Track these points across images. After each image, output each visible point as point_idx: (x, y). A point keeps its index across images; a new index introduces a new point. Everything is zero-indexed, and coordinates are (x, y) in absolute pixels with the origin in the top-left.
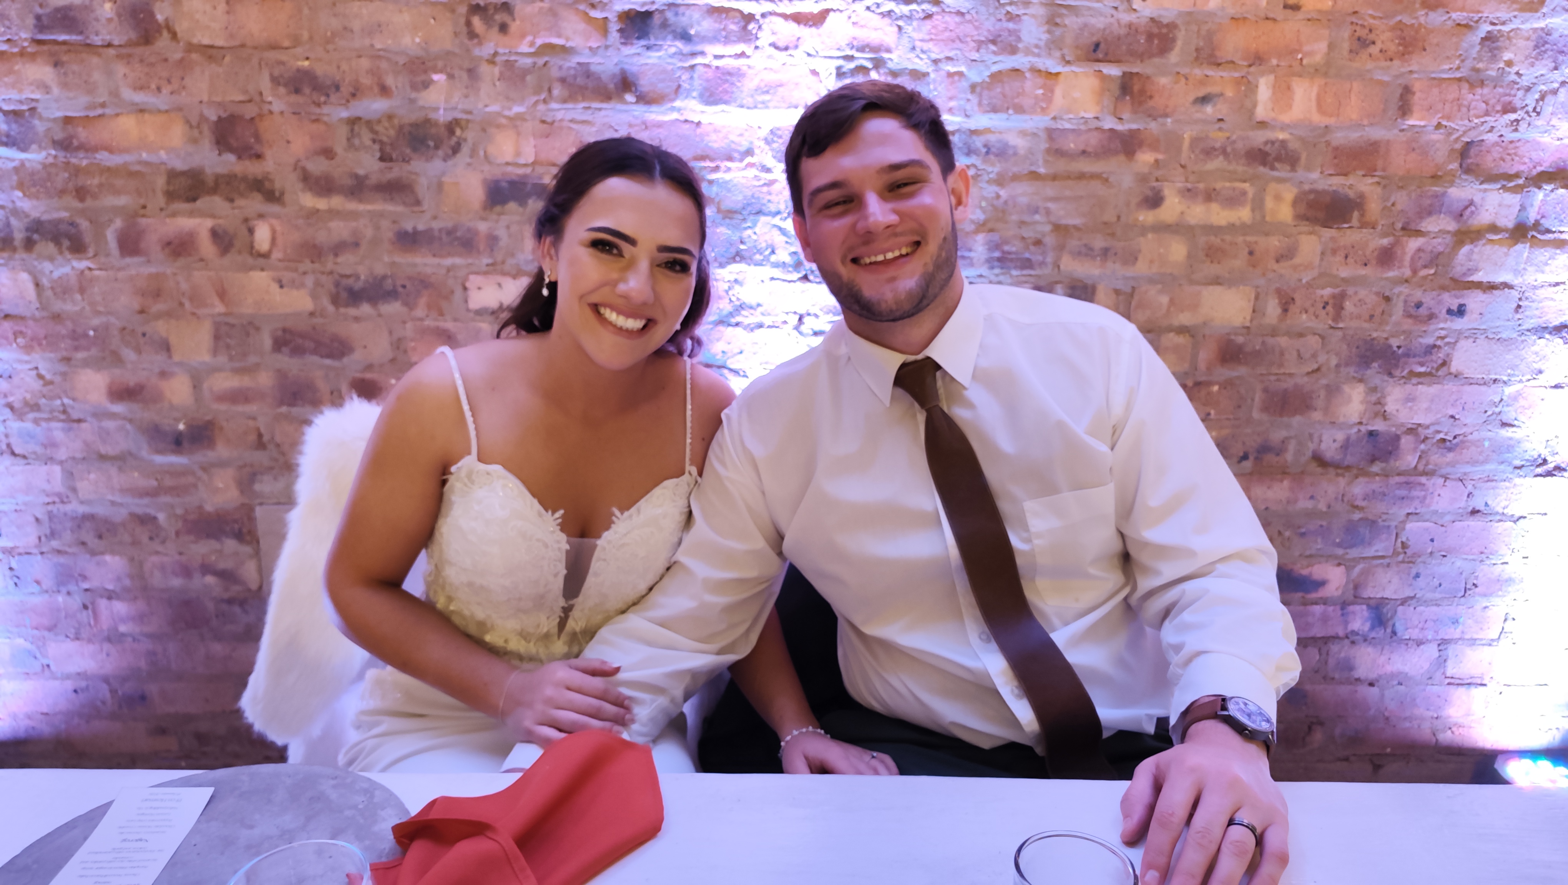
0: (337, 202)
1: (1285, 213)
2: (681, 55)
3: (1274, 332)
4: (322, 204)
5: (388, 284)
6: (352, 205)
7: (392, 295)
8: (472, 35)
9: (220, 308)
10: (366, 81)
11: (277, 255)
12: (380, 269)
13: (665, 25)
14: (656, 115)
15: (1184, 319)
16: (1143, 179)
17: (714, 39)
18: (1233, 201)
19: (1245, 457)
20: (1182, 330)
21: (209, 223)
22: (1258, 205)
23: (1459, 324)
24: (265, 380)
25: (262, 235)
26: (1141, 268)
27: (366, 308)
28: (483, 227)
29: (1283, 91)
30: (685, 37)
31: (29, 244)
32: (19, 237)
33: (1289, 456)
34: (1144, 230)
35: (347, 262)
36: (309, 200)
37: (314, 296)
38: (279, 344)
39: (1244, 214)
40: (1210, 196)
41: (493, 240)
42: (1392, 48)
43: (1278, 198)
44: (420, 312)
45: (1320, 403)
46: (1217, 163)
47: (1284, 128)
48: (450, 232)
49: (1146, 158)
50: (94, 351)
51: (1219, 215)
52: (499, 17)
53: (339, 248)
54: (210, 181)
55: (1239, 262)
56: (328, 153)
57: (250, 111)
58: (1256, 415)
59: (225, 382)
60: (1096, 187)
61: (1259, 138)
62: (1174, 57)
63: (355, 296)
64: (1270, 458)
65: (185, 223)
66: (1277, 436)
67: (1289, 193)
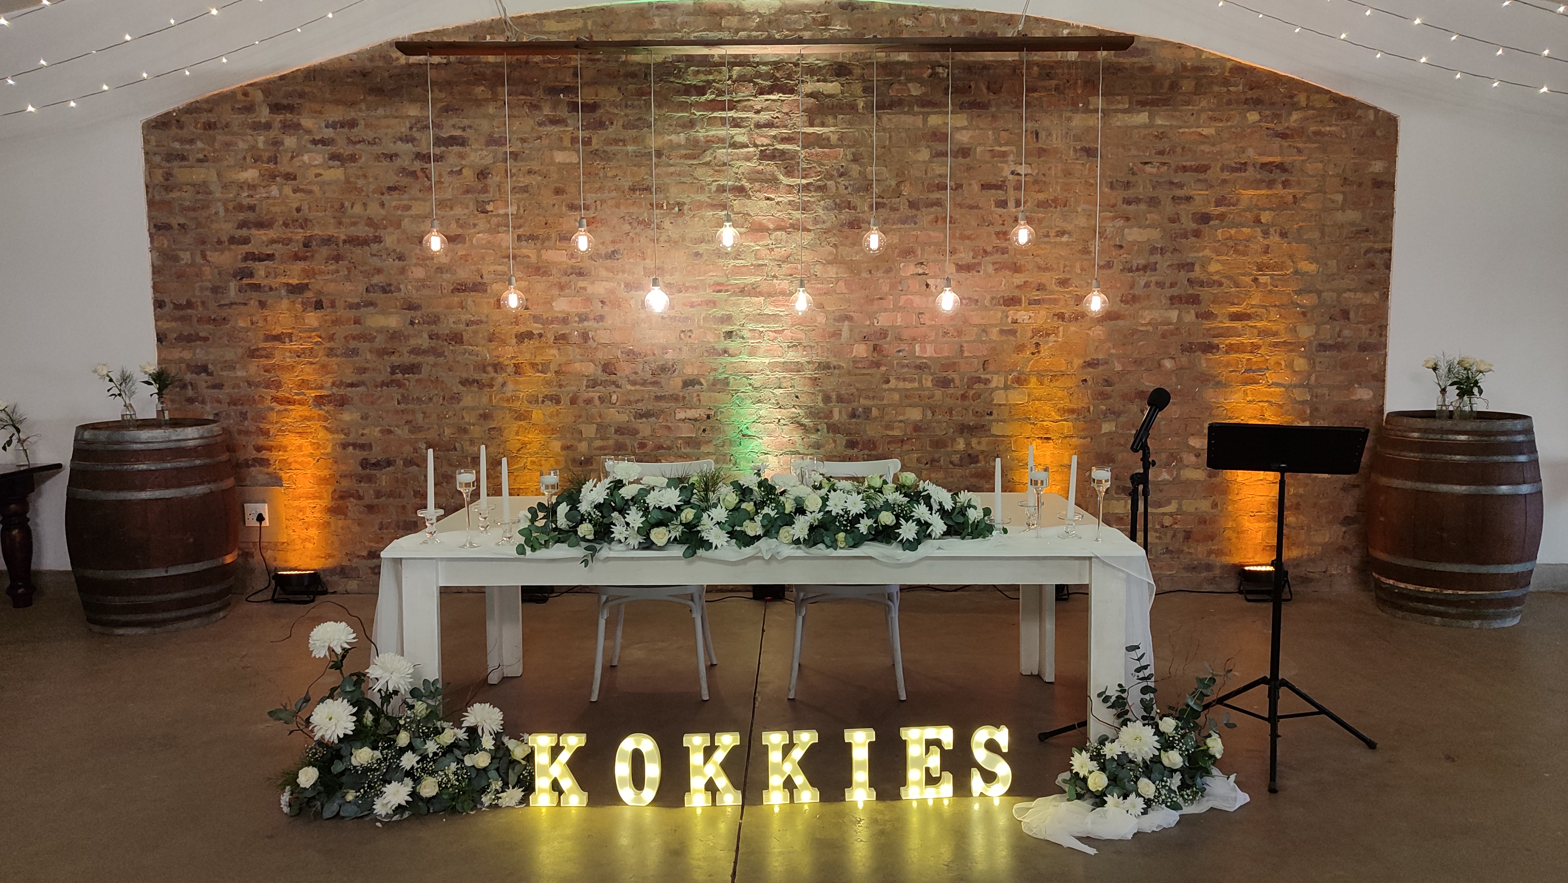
0: (638, 387)
1: (929, 384)
2: (742, 343)
3: (930, 422)
4: (633, 388)
5: (651, 412)
6: (643, 388)
7: (652, 415)
8: (681, 339)
9: (599, 420)
10: (649, 352)
11: (618, 404)
12: (650, 408)
13: (737, 334)
14: (733, 360)
15: (901, 418)
16: (884, 374)
17: (751, 339)
18: (912, 380)
19: (927, 463)
20: (901, 421)
21: (598, 394)
22: (920, 382)
23: (991, 418)
24: (611, 442)
25: (614, 397)
26: (885, 402)
27: (644, 419)
28: (681, 394)
29: (923, 349)
30: (743, 338)
31: (543, 402)
32: (540, 400)
33: (942, 462)
34: (885, 390)
35: (640, 405)
36: (629, 387)
37: (629, 416)
38: (616, 432)
39: (916, 385)
40: (904, 380)
41: (684, 398)
42: (955, 334)
43: (926, 379)
44: (660, 420)
45: (950, 445)
46: (906, 370)
47: (925, 358)
48: (671, 396)
49: (883, 369)
50: (558, 435)
51: (908, 385)
52: (689, 334)
53: (637, 401)
54: (599, 382)
55: (917, 400)
56: (636, 373)
57: (614, 361)
58: (928, 449)
59: (598, 443)
60: (868, 377)
61: (918, 362)
62: (888, 339)
63: (641, 416)
64: (934, 463)
65: (591, 394)
66: (937, 456)
67: (930, 378)
